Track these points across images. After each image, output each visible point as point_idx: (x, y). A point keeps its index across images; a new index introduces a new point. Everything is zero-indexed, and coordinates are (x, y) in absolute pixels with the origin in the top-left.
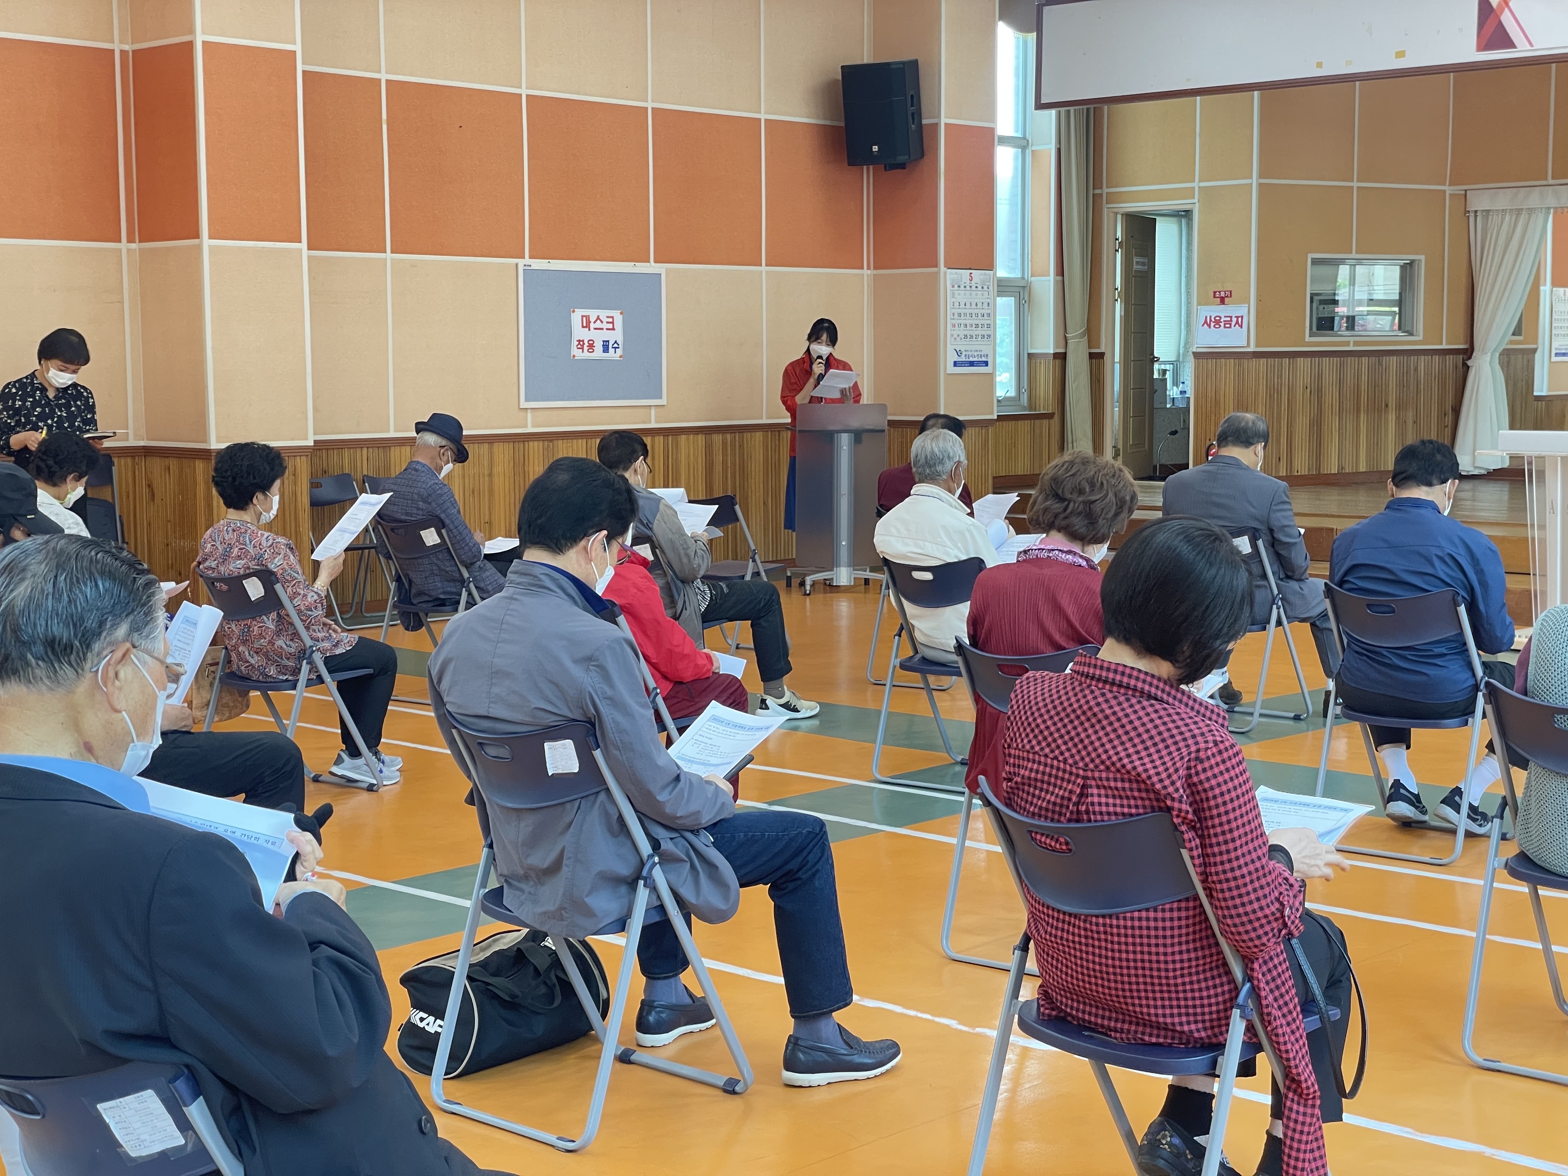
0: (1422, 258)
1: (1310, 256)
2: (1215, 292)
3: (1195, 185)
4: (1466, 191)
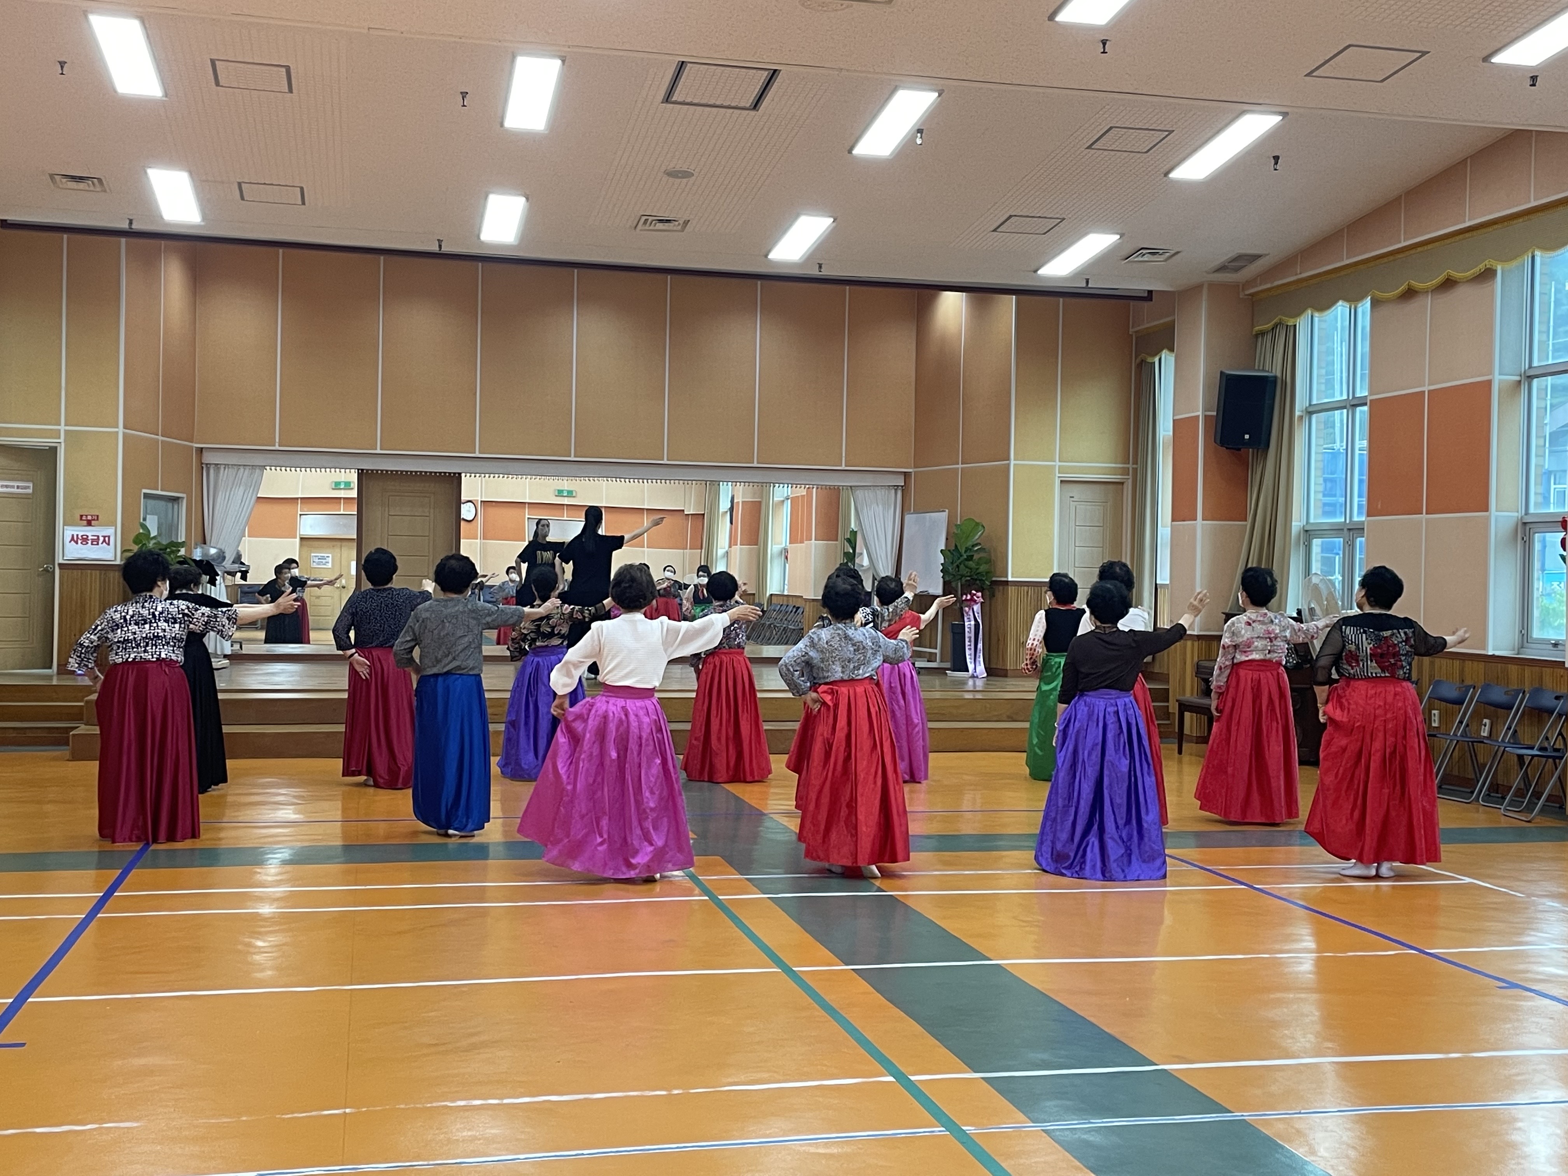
0: (184, 495)
2: (81, 516)
3: (61, 428)
4: (202, 448)
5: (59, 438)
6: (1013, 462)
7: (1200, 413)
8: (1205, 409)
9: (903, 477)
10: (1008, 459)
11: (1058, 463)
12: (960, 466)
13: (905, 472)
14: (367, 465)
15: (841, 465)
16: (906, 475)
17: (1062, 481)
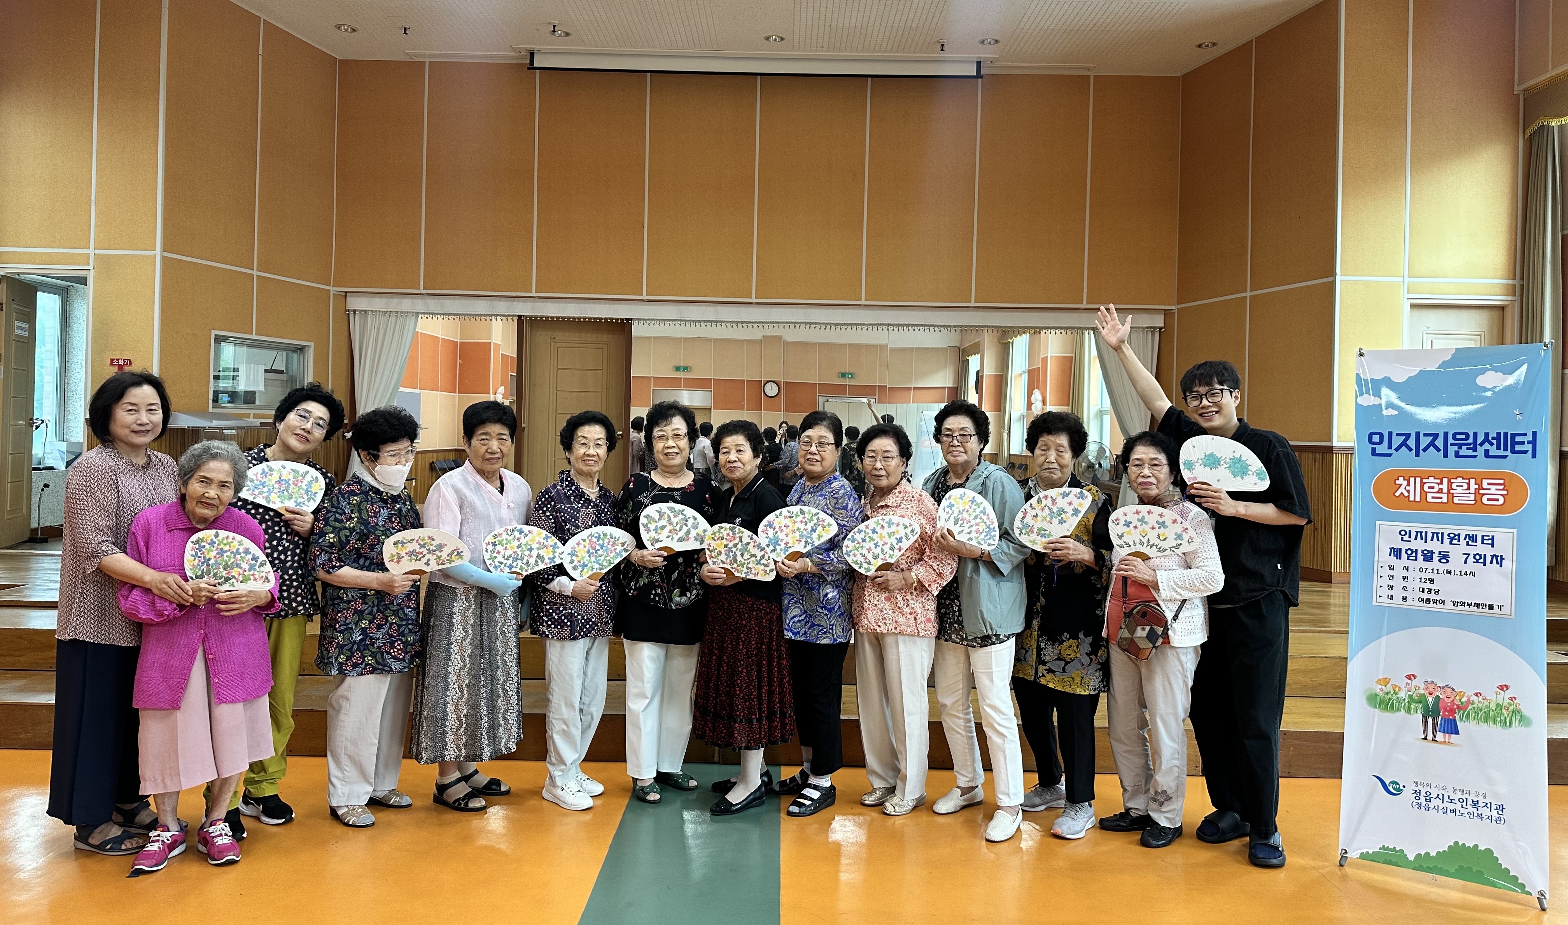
0: (312, 344)
1: (214, 333)
2: (112, 360)
3: (91, 251)
4: (346, 293)
5: (88, 264)
6: (1339, 279)
9: (1162, 317)
10: (1333, 273)
11: (1407, 279)
12: (1248, 294)
13: (1165, 310)
14: (527, 309)
15: (1082, 302)
16: (1167, 313)
17: (1413, 306)
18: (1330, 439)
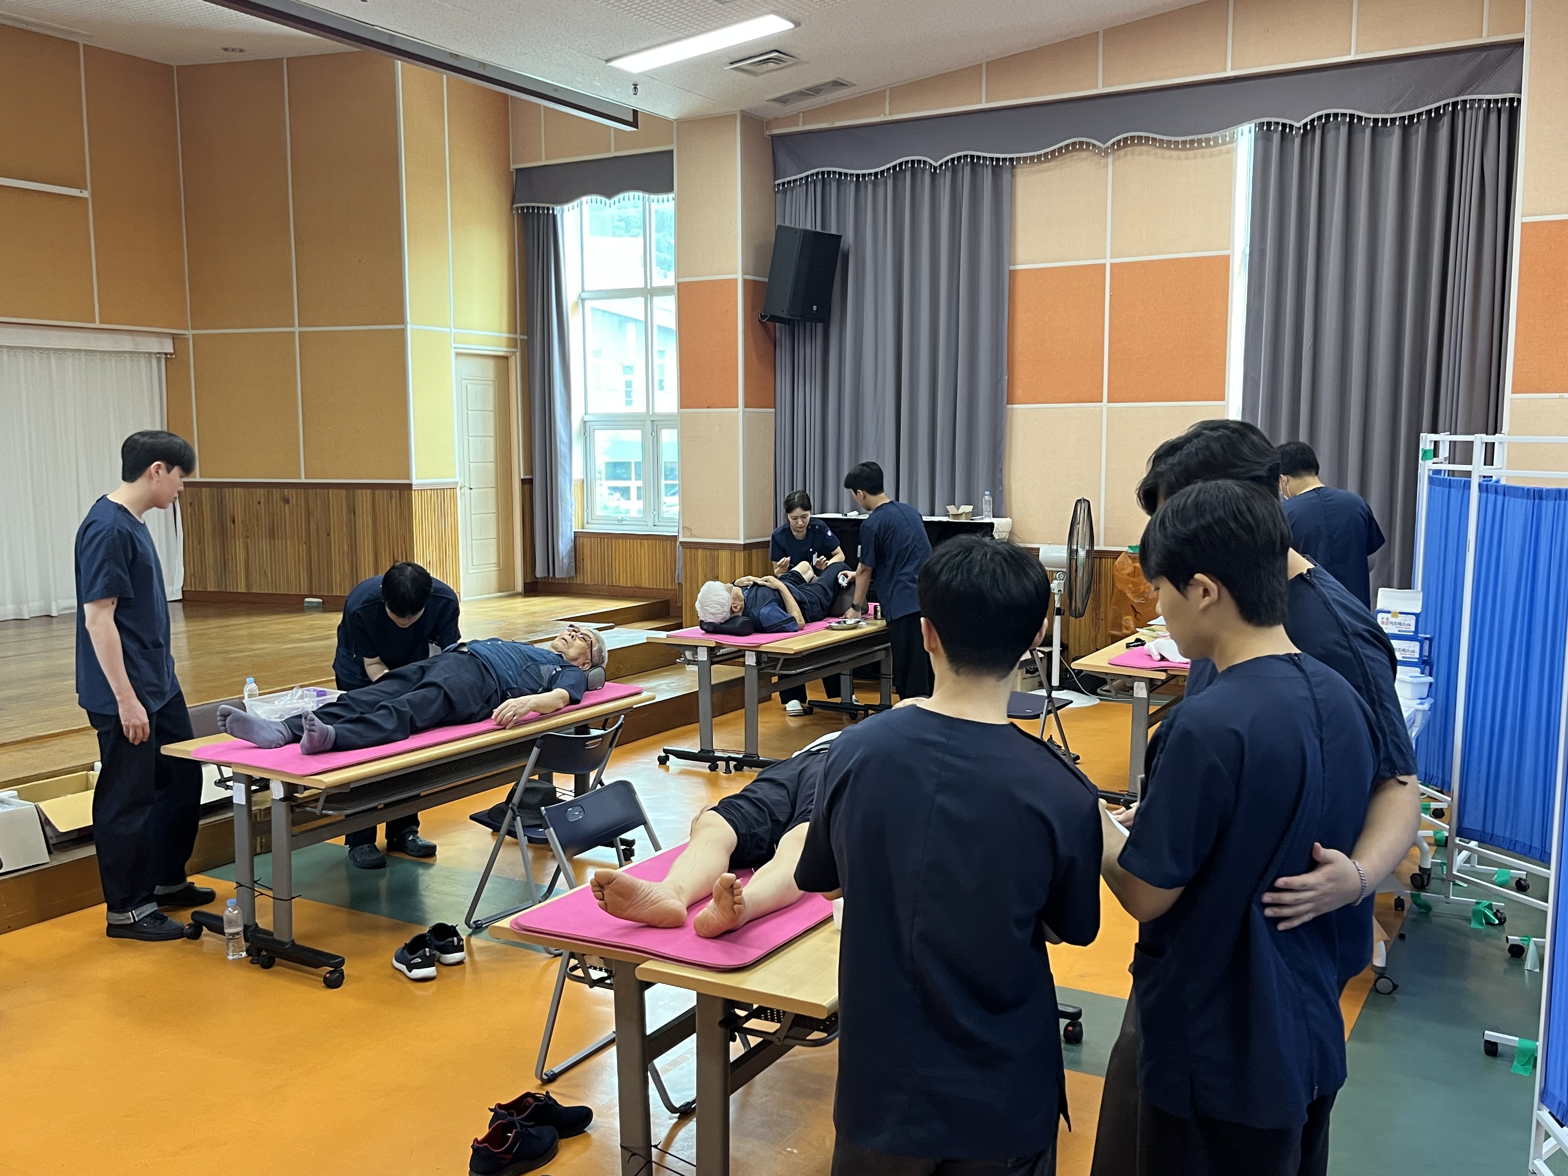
6: (409, 326)
7: (739, 277)
8: (744, 273)
9: (171, 341)
10: (402, 320)
11: (453, 330)
12: (297, 329)
13: (172, 334)
15: (94, 322)
16: (176, 338)
17: (457, 354)
18: (408, 476)
